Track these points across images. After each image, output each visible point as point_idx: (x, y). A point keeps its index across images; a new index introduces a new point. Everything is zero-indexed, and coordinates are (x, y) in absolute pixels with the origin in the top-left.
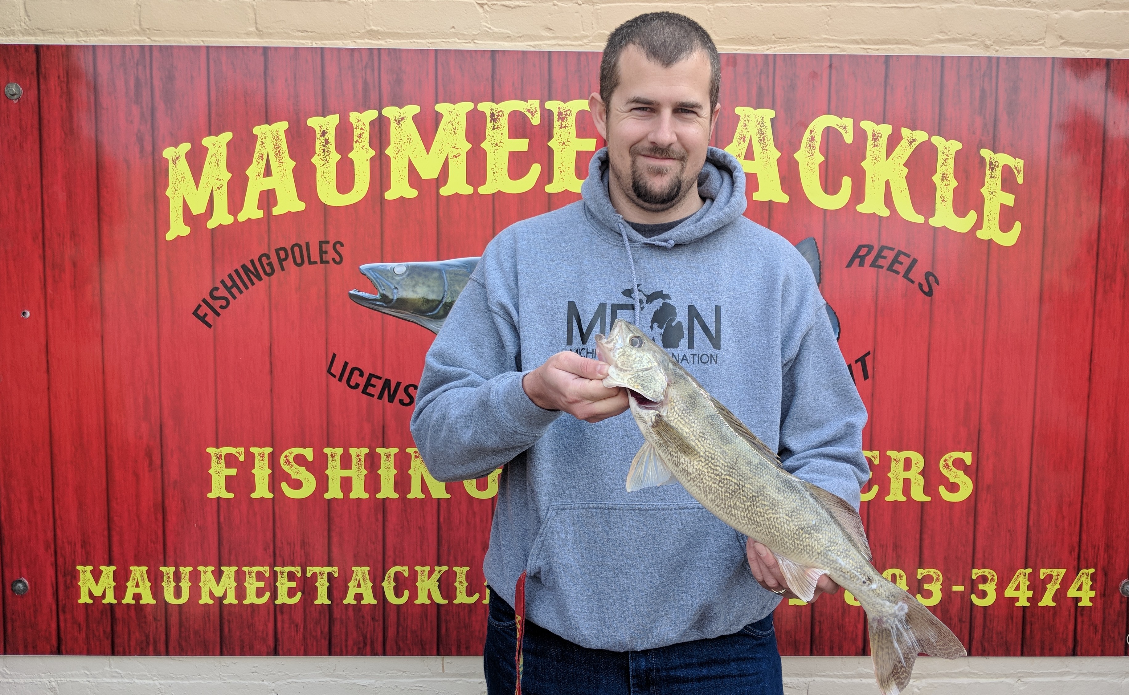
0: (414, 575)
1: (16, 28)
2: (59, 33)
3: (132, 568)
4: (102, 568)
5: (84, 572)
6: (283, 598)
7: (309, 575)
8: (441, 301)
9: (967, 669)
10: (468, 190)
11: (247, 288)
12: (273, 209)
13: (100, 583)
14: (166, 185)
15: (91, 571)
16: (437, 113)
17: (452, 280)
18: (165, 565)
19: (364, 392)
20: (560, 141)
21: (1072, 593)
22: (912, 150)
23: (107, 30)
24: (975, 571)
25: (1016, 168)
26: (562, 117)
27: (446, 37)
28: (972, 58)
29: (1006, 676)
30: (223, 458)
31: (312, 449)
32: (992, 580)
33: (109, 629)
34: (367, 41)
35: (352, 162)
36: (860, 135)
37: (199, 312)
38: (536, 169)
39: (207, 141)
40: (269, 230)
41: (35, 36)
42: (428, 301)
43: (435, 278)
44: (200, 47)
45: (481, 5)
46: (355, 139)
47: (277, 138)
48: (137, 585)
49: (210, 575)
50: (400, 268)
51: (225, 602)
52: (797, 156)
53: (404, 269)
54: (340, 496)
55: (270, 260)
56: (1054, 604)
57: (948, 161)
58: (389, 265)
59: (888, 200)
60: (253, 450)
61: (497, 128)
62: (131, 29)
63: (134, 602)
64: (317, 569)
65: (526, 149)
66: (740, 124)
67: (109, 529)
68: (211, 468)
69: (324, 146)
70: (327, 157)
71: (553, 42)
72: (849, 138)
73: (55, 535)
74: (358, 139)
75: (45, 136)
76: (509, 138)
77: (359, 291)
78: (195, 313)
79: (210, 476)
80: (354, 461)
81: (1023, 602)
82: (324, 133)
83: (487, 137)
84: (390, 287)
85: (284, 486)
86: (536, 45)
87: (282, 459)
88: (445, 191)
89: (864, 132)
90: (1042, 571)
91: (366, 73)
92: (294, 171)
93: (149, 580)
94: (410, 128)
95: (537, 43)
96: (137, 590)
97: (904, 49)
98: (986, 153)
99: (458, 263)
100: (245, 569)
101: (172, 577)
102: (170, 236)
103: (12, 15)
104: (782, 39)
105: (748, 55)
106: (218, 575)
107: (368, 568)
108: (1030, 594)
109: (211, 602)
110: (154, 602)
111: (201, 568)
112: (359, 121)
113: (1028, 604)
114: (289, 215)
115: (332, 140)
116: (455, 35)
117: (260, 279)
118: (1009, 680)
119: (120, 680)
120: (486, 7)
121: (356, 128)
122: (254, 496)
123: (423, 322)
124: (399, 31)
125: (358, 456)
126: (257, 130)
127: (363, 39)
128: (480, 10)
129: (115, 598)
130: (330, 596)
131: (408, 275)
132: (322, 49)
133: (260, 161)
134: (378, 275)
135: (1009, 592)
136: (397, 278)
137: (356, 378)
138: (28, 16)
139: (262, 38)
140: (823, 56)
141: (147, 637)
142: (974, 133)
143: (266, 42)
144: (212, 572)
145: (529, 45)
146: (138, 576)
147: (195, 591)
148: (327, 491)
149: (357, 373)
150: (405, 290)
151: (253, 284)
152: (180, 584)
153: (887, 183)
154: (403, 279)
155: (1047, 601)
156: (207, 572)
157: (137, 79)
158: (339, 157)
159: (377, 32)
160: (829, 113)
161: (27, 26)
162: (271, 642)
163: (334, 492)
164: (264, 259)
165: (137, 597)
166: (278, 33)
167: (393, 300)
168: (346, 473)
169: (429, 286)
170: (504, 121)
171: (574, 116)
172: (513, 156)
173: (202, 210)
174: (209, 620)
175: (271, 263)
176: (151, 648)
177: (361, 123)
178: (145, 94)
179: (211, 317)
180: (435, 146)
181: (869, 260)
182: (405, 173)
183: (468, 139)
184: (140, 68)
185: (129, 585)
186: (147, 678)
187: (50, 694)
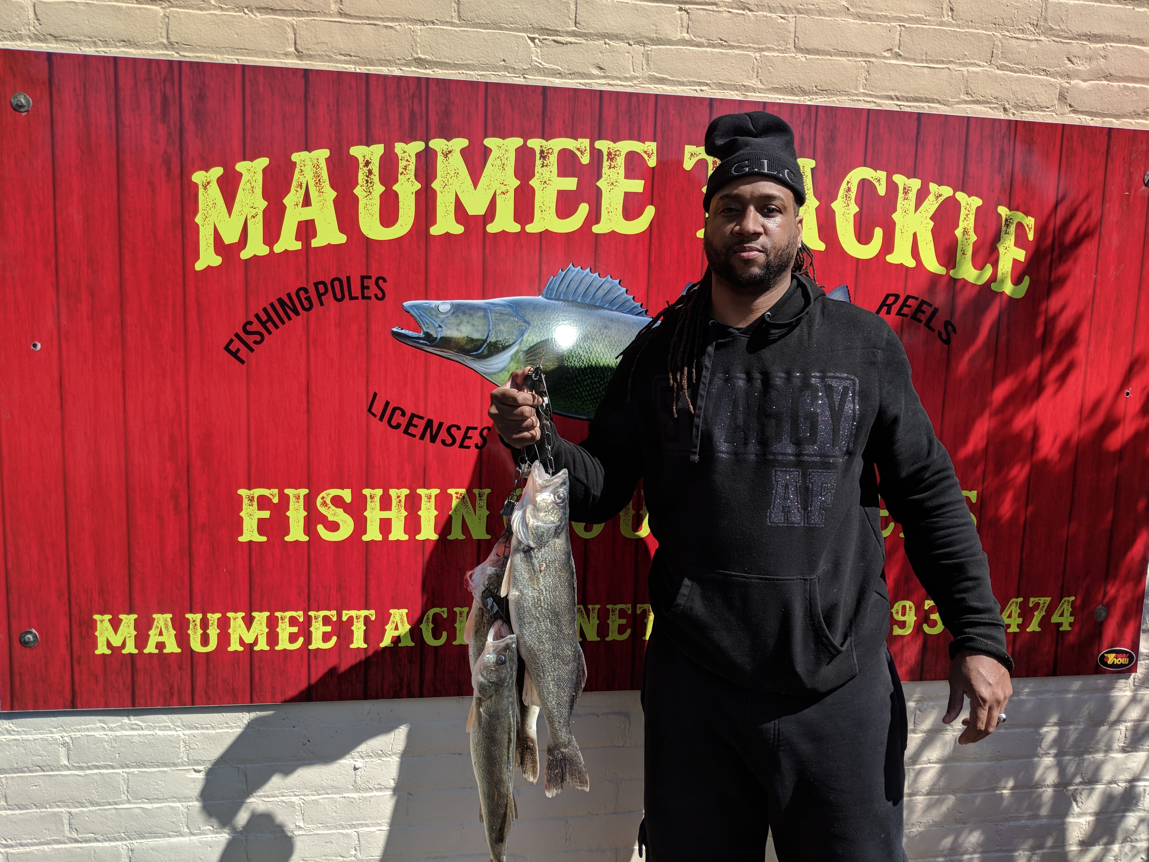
0: (453, 616)
1: (24, 32)
2: (74, 41)
3: (154, 616)
4: (121, 616)
5: (102, 621)
6: (317, 643)
7: (344, 618)
8: (486, 341)
10: (516, 228)
11: (283, 322)
12: (312, 241)
13: (120, 632)
14: (195, 210)
15: (110, 620)
16: (486, 147)
17: (497, 319)
18: (191, 612)
19: (406, 432)
20: (608, 181)
21: (1055, 618)
22: (938, 205)
23: (130, 41)
25: (1028, 225)
26: (611, 157)
27: (496, 70)
28: (993, 120)
30: (255, 499)
31: (350, 490)
33: (129, 681)
34: (413, 69)
35: (396, 195)
36: (892, 187)
37: (231, 347)
38: (584, 209)
39: (241, 167)
40: (307, 262)
41: (46, 43)
42: (471, 340)
43: (480, 317)
44: (235, 66)
45: (533, 39)
46: (400, 170)
47: (317, 166)
48: (161, 634)
49: (240, 622)
50: (445, 306)
51: (256, 648)
52: (834, 205)
53: (448, 307)
54: (379, 537)
55: (309, 295)
56: (1039, 629)
57: (969, 216)
58: (434, 303)
59: (915, 253)
60: (287, 491)
61: (546, 166)
62: (157, 41)
63: (157, 651)
64: (353, 613)
65: (575, 189)
67: (130, 576)
68: (242, 510)
69: (367, 176)
70: (371, 188)
71: (603, 81)
72: (882, 190)
73: (69, 584)
74: (403, 170)
75: (59, 153)
76: (558, 176)
77: (402, 329)
78: (227, 349)
79: (241, 519)
80: (394, 502)
81: (1014, 629)
82: (367, 164)
83: (536, 174)
84: (434, 326)
85: (320, 528)
86: (586, 84)
87: (319, 501)
88: (492, 228)
89: (896, 186)
90: (1032, 599)
91: (413, 103)
92: (336, 201)
93: (174, 628)
94: (457, 162)
95: (587, 81)
96: (161, 639)
97: (933, 108)
98: (1002, 210)
99: (503, 302)
100: (278, 614)
101: (198, 624)
103: (19, 17)
104: (822, 91)
105: (792, 105)
106: (249, 621)
107: (406, 611)
108: (1020, 621)
109: (241, 649)
110: (179, 650)
111: (230, 615)
112: (405, 152)
113: (1018, 630)
114: (330, 247)
115: (376, 170)
116: (506, 68)
117: (297, 313)
119: (141, 732)
120: (537, 41)
121: (401, 160)
122: (287, 539)
123: (467, 361)
124: (447, 61)
125: (398, 497)
126: (296, 157)
127: (410, 67)
128: (532, 44)
129: (136, 647)
130: (366, 641)
131: (453, 314)
132: (367, 74)
133: (299, 189)
134: (422, 313)
136: (442, 316)
137: (397, 418)
138: (38, 20)
139: (302, 60)
140: (861, 110)
141: (171, 688)
142: (993, 191)
143: (306, 64)
144: (243, 618)
145: (580, 83)
146: (162, 624)
147: (224, 638)
148: (365, 532)
149: (398, 412)
150: (450, 329)
151: (289, 318)
152: (207, 631)
153: (915, 235)
154: (448, 317)
155: (1034, 627)
156: (237, 619)
157: (165, 97)
158: (383, 189)
159: (425, 60)
160: (865, 165)
161: (37, 30)
163: (373, 534)
164: (302, 294)
165: (160, 646)
166: (319, 55)
167: (436, 338)
168: (386, 515)
169: (473, 325)
170: (553, 159)
171: (623, 157)
172: (562, 195)
173: (236, 240)
174: (239, 668)
175: (309, 297)
176: (175, 699)
177: (407, 154)
178: (174, 112)
179: (244, 353)
180: (483, 181)
181: (895, 308)
182: (452, 208)
183: (517, 176)
184: (168, 84)
185: (152, 633)
186: (170, 729)
187: (63, 751)
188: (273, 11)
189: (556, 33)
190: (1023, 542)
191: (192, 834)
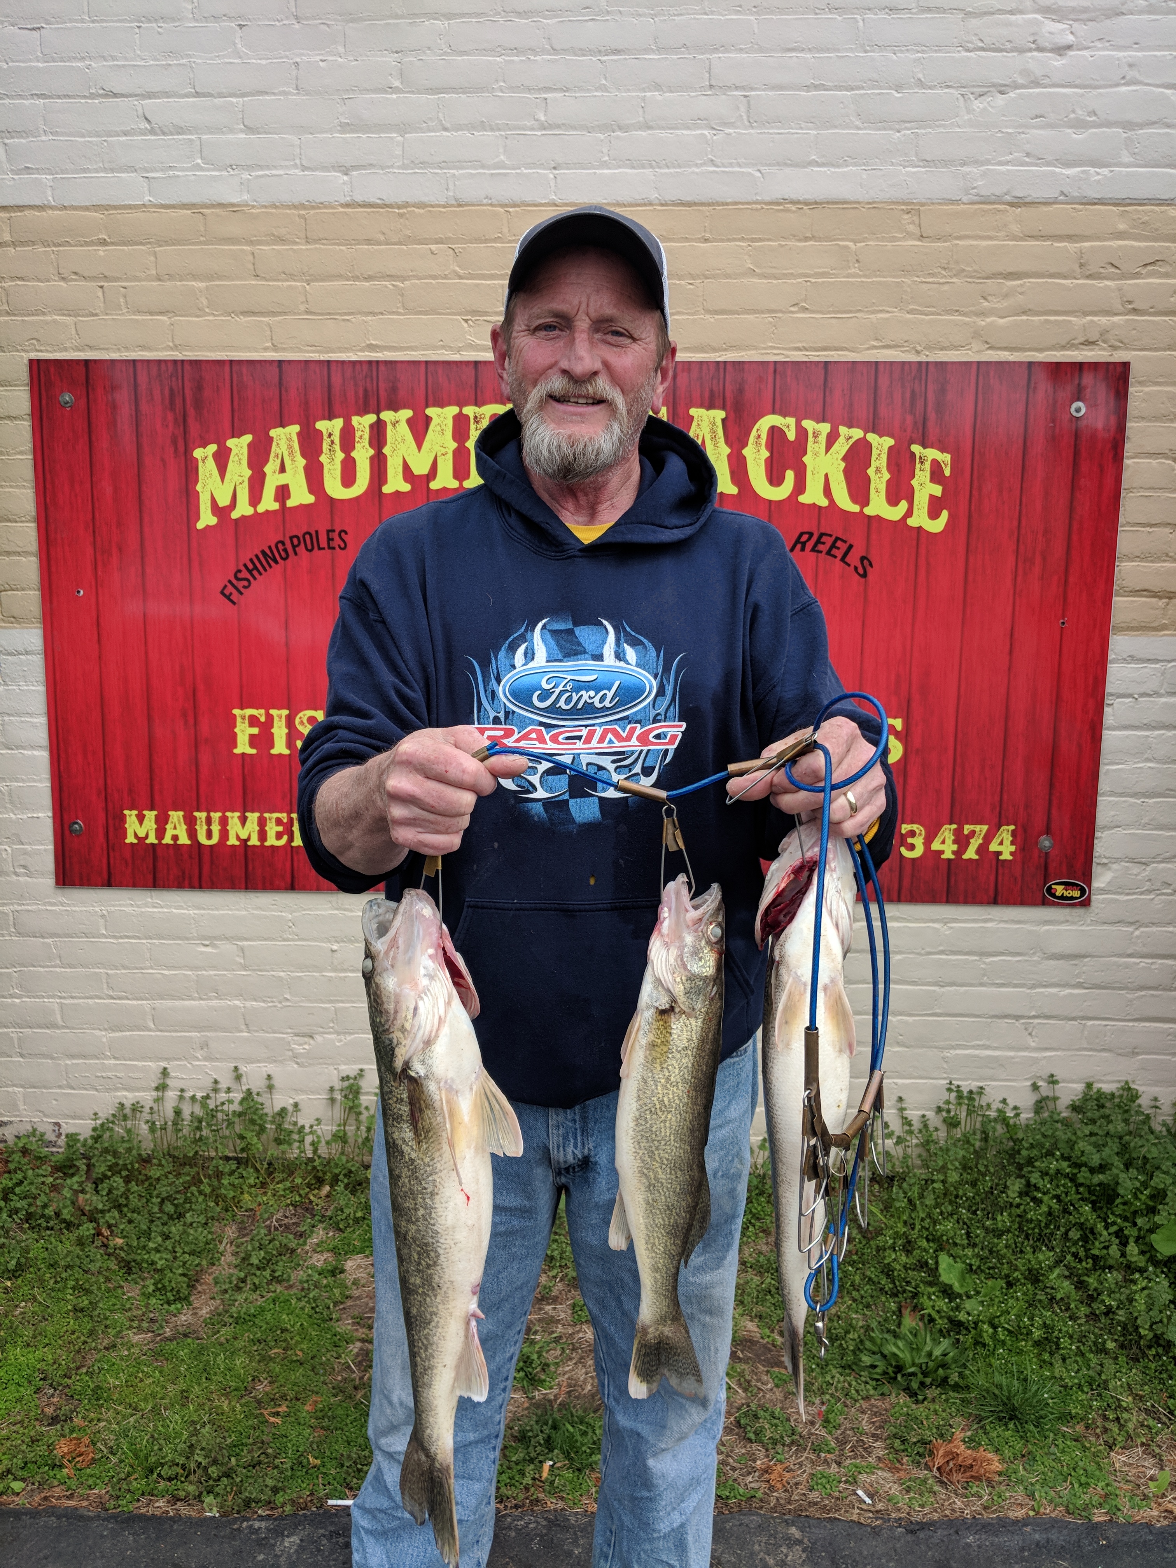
1: (68, 345)
2: (104, 349)
3: (170, 813)
4: (145, 812)
5: (130, 816)
9: (898, 914)
10: (455, 484)
11: (265, 570)
12: (287, 501)
13: (144, 825)
14: (196, 481)
15: (136, 815)
16: (427, 416)
18: (198, 810)
21: (994, 847)
22: (849, 446)
23: (145, 346)
24: (904, 826)
25: (943, 462)
27: (434, 349)
28: (904, 363)
29: (933, 921)
30: (247, 718)
32: (920, 834)
33: (151, 866)
34: (366, 353)
35: (354, 460)
36: (802, 433)
37: (225, 591)
39: (231, 443)
40: (284, 520)
41: (84, 352)
44: (224, 361)
45: (466, 321)
46: (357, 439)
47: (290, 440)
48: (175, 828)
49: (236, 820)
51: (249, 843)
52: (745, 452)
55: (286, 546)
56: (976, 857)
57: (882, 456)
59: (827, 491)
60: (272, 712)
62: (165, 345)
63: (172, 843)
66: (694, 424)
67: (151, 779)
68: (236, 727)
69: (330, 446)
70: (333, 456)
72: (791, 435)
73: (106, 784)
74: (360, 439)
75: (94, 438)
78: (222, 593)
79: (235, 735)
81: (948, 855)
82: (330, 435)
87: (297, 720)
88: (434, 485)
89: (806, 431)
90: (968, 826)
91: (366, 382)
92: (305, 468)
93: (185, 824)
94: (404, 430)
96: (175, 832)
97: (841, 355)
98: (916, 448)
100: (266, 815)
101: (204, 821)
102: (200, 525)
103: (65, 333)
104: (731, 347)
105: (701, 362)
106: (243, 820)
108: (955, 847)
109: (237, 843)
110: (188, 842)
111: (228, 814)
112: (360, 424)
113: (953, 857)
114: (301, 506)
115: (337, 440)
116: (443, 347)
117: (276, 562)
118: (936, 925)
119: (160, 909)
120: (470, 321)
121: (358, 430)
122: (273, 752)
124: (394, 344)
126: (273, 433)
128: (465, 325)
129: (156, 838)
132: (328, 361)
133: (276, 459)
135: (936, 846)
138: (78, 335)
139: (277, 353)
140: (768, 362)
141: (184, 873)
142: (905, 430)
143: (281, 356)
144: (238, 817)
146: (175, 820)
147: (224, 834)
151: (270, 566)
152: (211, 827)
153: (826, 476)
155: (971, 854)
156: (234, 817)
157: (171, 389)
159: (376, 346)
160: (773, 413)
161: (77, 343)
162: (289, 880)
164: (280, 547)
165: (175, 838)
166: (291, 348)
173: (228, 503)
174: (236, 860)
175: (286, 548)
176: (187, 882)
177: (362, 426)
178: (178, 401)
179: (235, 596)
180: (426, 445)
181: (809, 545)
182: (400, 469)
183: (455, 438)
184: (174, 379)
185: (168, 827)
186: (183, 908)
187: (102, 921)
188: (254, 313)
189: (486, 313)
190: (954, 770)
191: (201, 999)
